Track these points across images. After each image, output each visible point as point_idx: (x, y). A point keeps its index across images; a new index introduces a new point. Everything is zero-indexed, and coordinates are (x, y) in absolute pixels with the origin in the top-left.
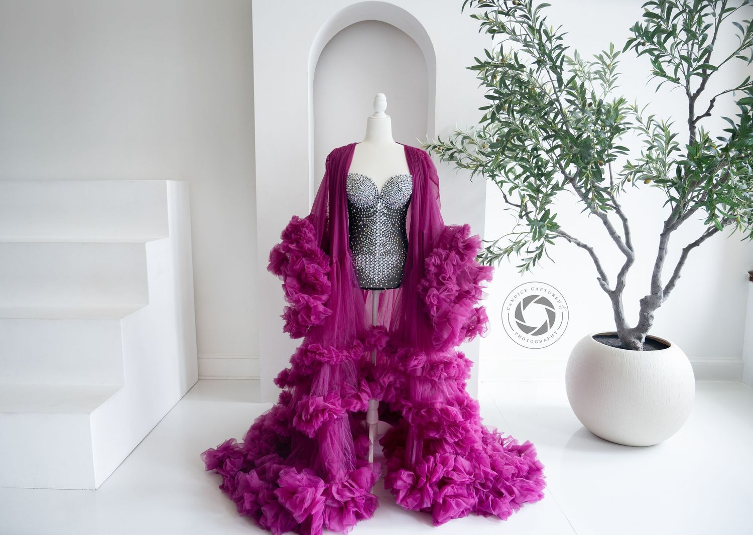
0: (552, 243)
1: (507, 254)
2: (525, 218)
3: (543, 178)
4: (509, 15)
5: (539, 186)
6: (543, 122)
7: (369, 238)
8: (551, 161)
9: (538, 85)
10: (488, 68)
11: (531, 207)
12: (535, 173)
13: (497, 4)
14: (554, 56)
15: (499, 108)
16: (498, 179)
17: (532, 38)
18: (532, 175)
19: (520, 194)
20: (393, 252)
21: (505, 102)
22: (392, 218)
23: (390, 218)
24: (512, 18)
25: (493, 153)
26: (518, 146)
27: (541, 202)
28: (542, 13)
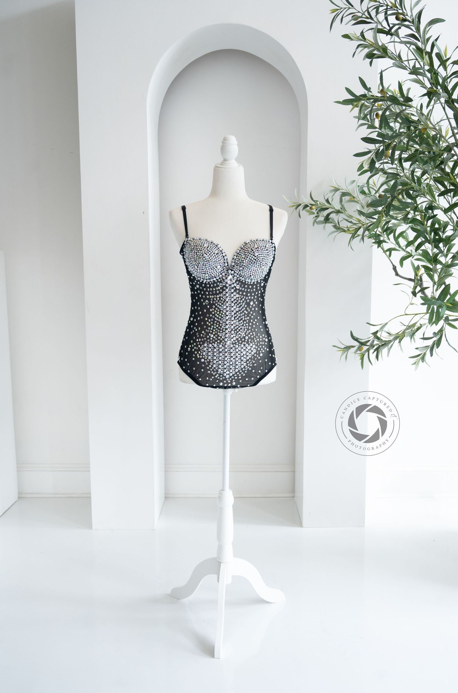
0: (454, 327)
1: (398, 341)
2: (420, 295)
3: (441, 245)
4: (392, 35)
5: (437, 255)
6: (440, 174)
7: (218, 321)
8: (451, 223)
9: (430, 125)
10: (363, 102)
11: (427, 281)
12: (430, 238)
13: (375, 19)
14: (450, 88)
15: (379, 155)
16: (386, 246)
17: (422, 63)
18: (427, 241)
19: (413, 265)
20: (248, 340)
21: (387, 147)
22: (246, 296)
23: (244, 295)
24: (397, 39)
25: (376, 213)
26: (407, 205)
27: (439, 276)
28: (434, 32)
